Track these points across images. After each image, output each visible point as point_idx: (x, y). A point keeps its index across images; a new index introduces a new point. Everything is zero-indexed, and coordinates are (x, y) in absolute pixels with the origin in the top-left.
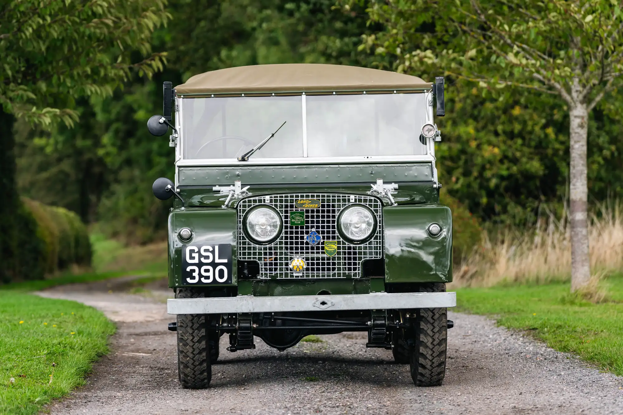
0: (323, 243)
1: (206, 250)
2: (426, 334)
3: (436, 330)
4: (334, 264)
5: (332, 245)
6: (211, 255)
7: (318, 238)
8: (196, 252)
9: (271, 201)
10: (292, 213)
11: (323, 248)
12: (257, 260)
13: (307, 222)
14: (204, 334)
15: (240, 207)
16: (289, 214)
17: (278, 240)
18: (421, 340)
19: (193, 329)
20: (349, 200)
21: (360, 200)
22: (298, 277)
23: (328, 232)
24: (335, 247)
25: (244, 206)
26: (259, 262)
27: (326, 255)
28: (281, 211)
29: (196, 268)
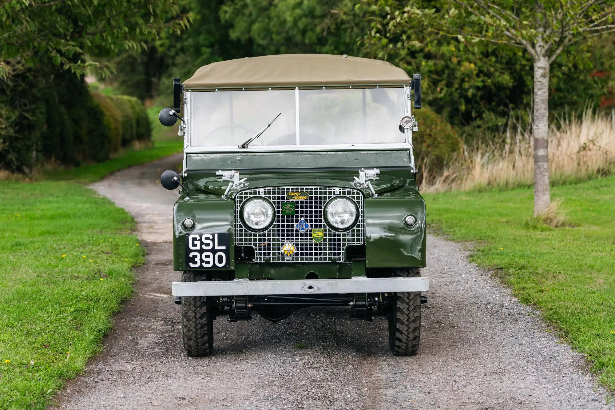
0: (311, 231)
1: (207, 239)
2: (402, 312)
3: (411, 309)
4: (321, 249)
5: (319, 233)
6: (211, 242)
7: (307, 226)
8: (197, 239)
9: (265, 193)
10: (283, 204)
11: (311, 235)
12: (252, 246)
13: (297, 212)
14: (205, 311)
15: (238, 198)
16: (281, 205)
17: (271, 228)
18: (398, 317)
19: (195, 307)
20: (334, 192)
21: (344, 193)
22: (289, 260)
23: (316, 221)
24: (322, 234)
25: (241, 198)
26: (254, 247)
27: (313, 241)
28: (274, 202)
29: (198, 254)
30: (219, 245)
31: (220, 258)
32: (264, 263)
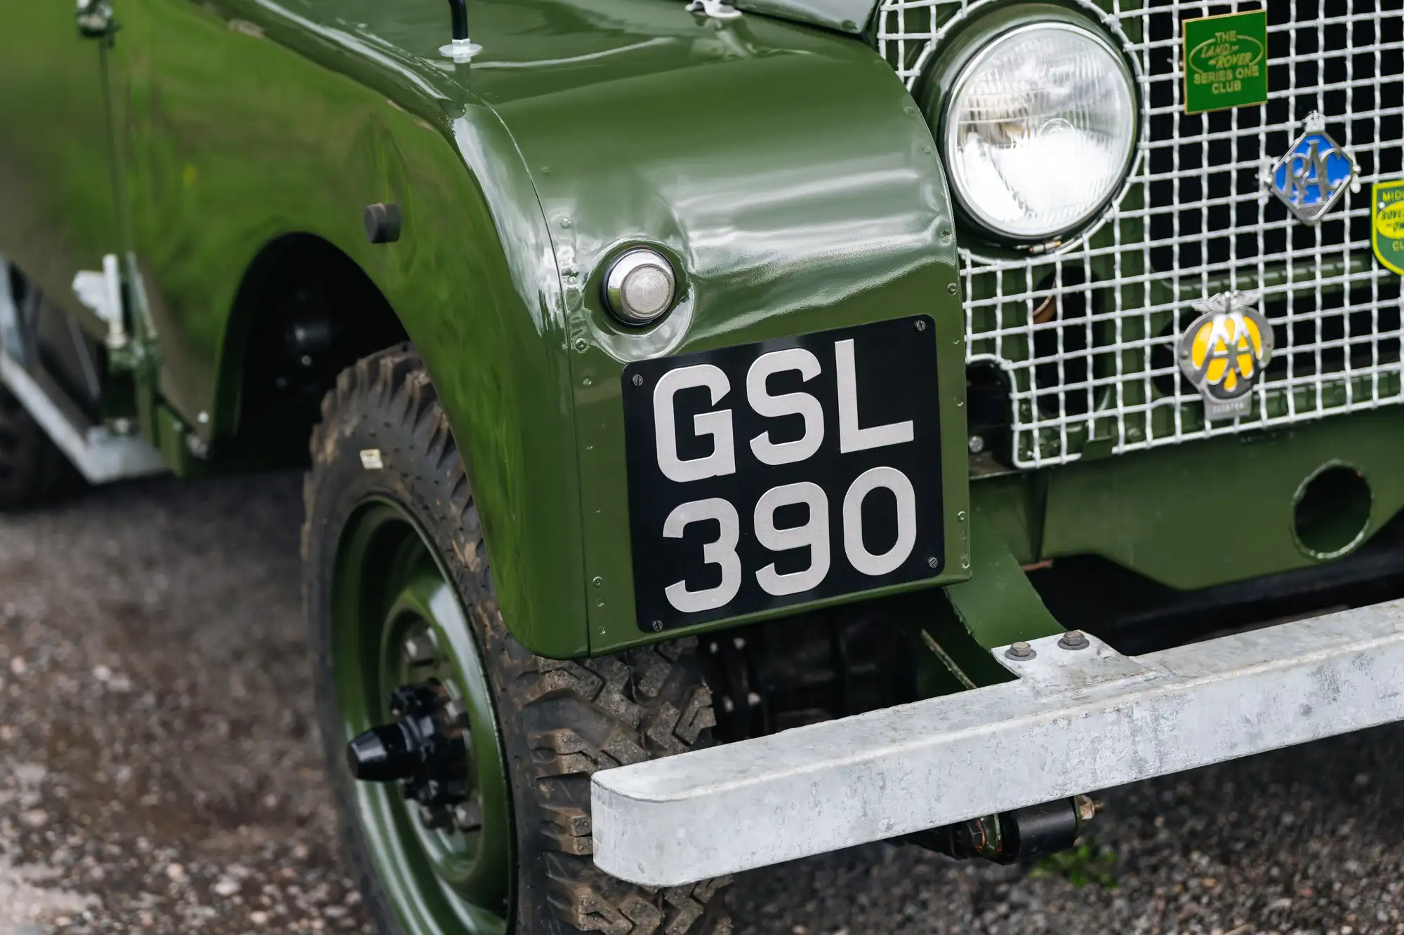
0: (1362, 198)
1: (781, 383)
6: (808, 406)
7: (1336, 168)
8: (715, 400)
11: (1362, 228)
12: (997, 357)
13: (1278, 78)
15: (892, 28)
16: (1175, 42)
17: (1116, 213)
22: (1228, 422)
25: (918, 20)
26: (1008, 366)
27: (1375, 266)
28: (1133, 26)
29: (722, 510)
30: (866, 421)
31: (880, 509)
32: (1070, 464)
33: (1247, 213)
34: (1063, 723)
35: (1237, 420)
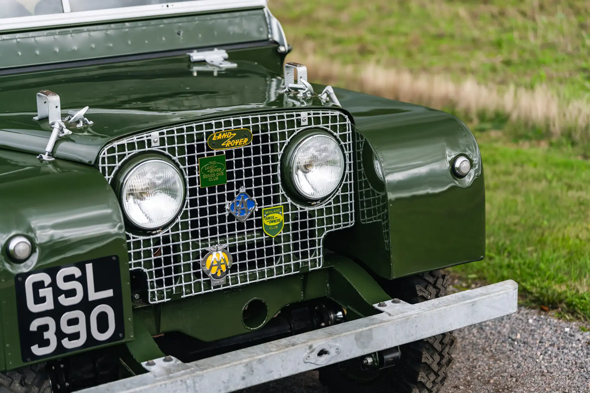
0: (259, 213)
1: (68, 278)
4: (278, 250)
5: (276, 215)
6: (77, 285)
7: (250, 204)
9: (162, 142)
10: (202, 163)
11: (259, 223)
12: (142, 268)
13: (230, 176)
15: (103, 162)
16: (196, 165)
17: (179, 220)
18: (423, 360)
20: (299, 121)
21: (317, 120)
22: (219, 286)
23: (267, 191)
24: (280, 217)
25: (112, 160)
26: (146, 270)
27: (264, 235)
28: (182, 160)
29: (50, 321)
30: (97, 290)
31: (102, 319)
32: (167, 301)
33: (222, 219)
34: (164, 386)
35: (222, 286)
